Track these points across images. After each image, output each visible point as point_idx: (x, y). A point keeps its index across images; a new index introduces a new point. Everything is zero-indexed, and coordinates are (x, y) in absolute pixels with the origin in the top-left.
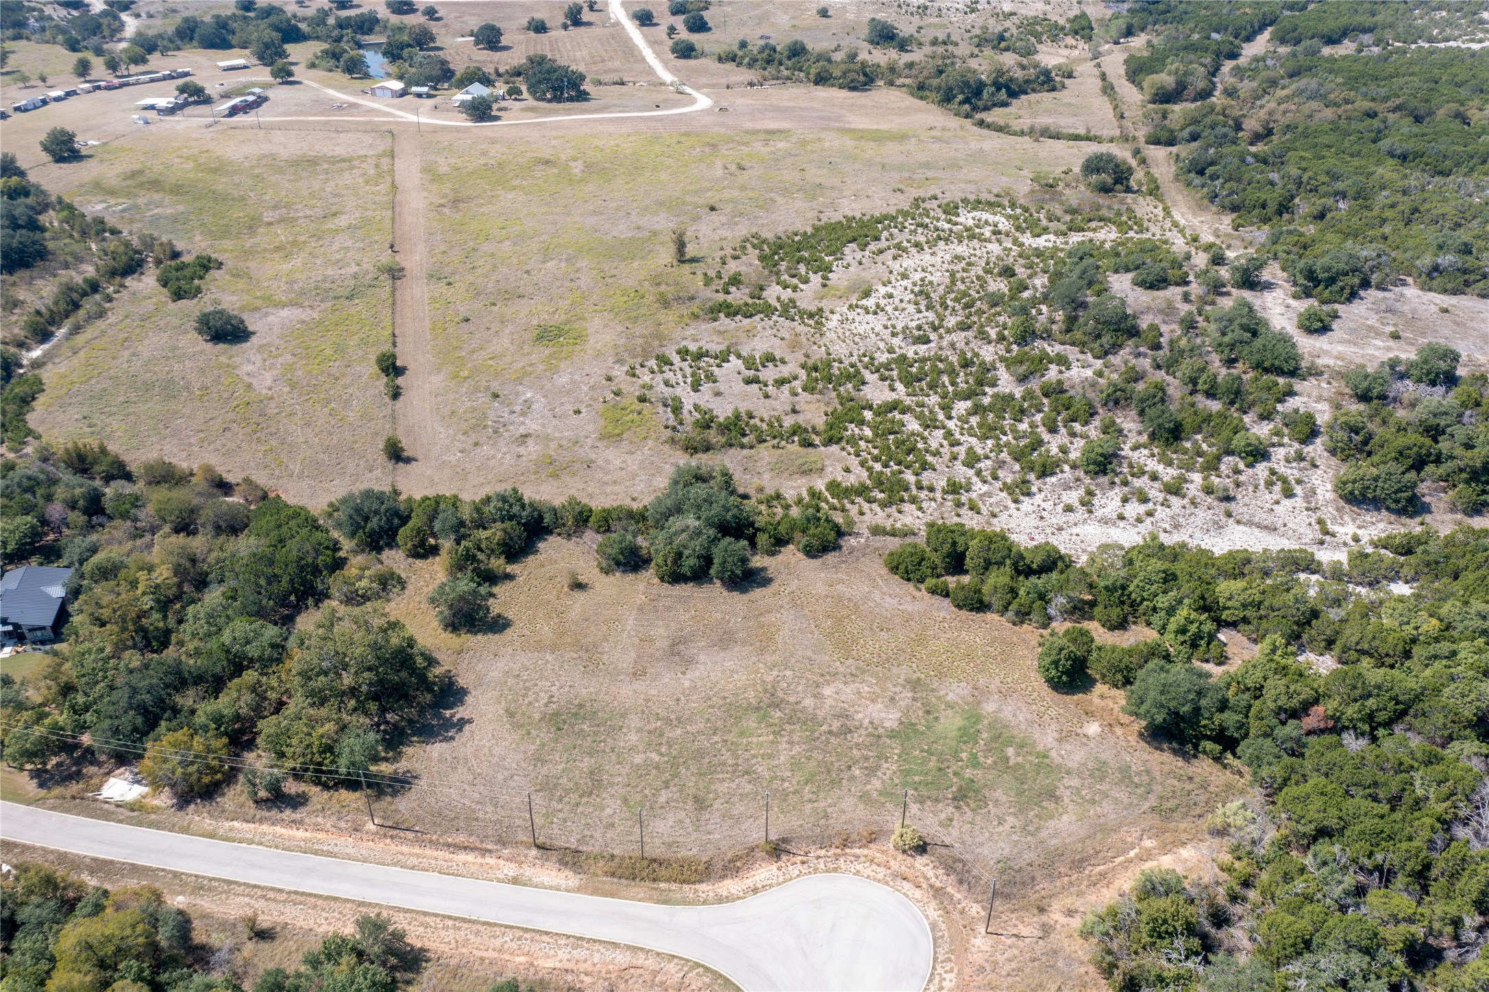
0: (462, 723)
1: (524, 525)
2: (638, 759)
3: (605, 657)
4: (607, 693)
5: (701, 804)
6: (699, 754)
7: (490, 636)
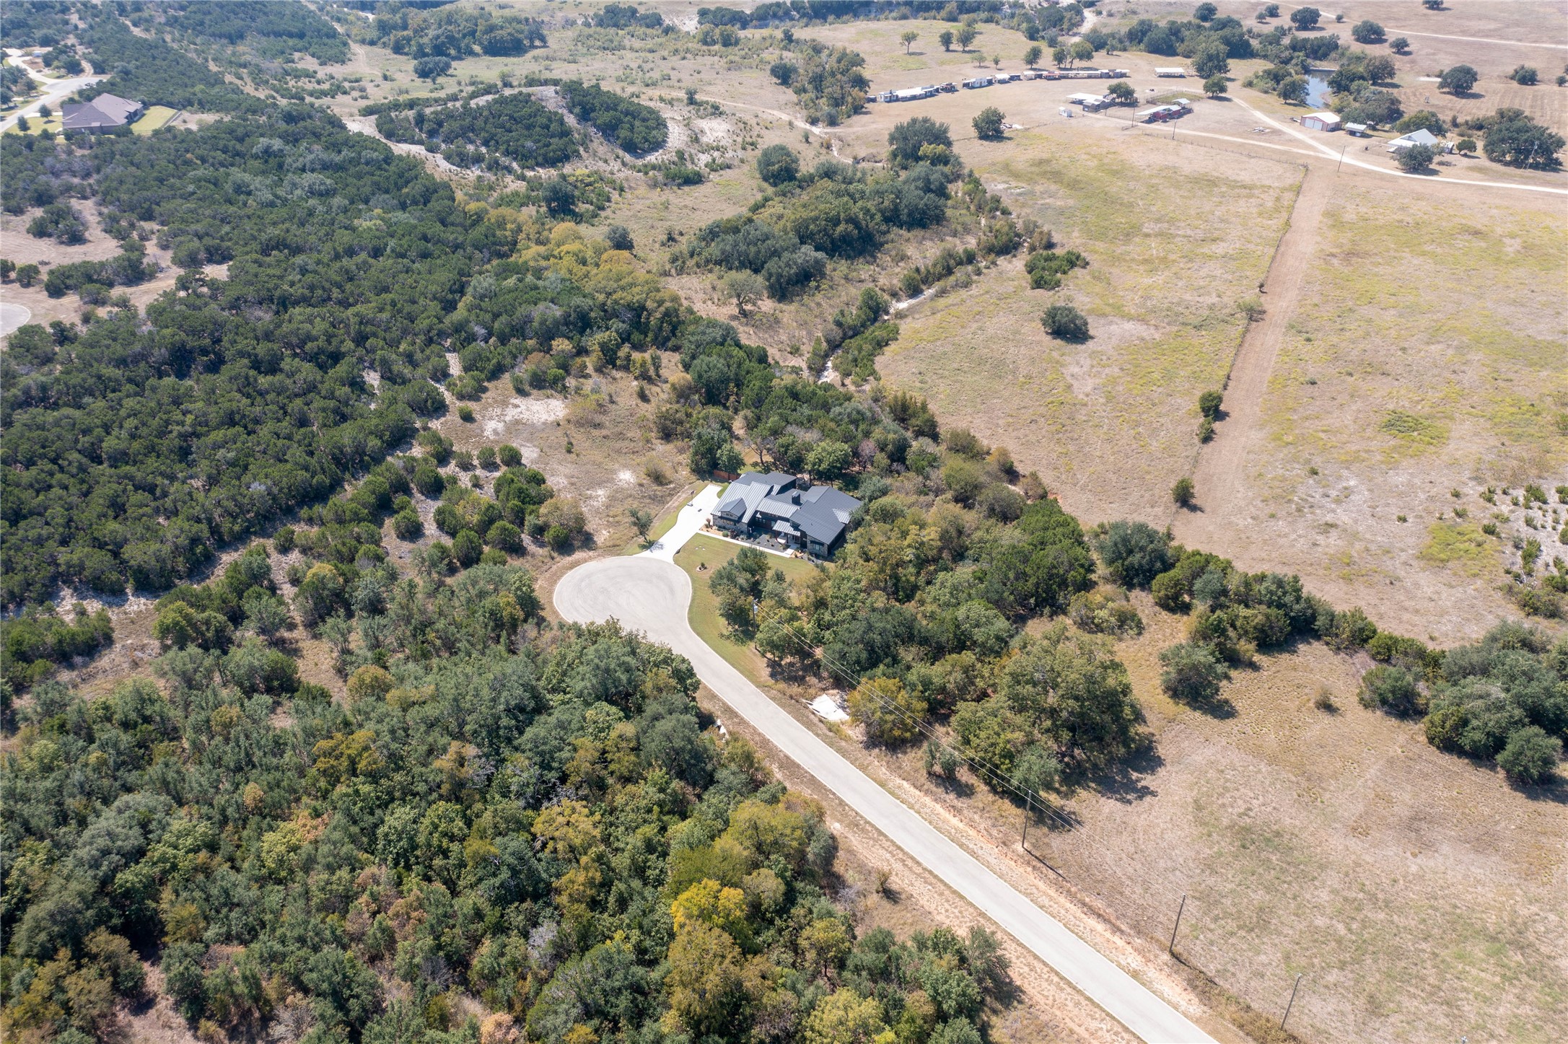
0: (1144, 792)
1: (1292, 618)
2: (1320, 922)
3: (1327, 795)
4: (1312, 834)
5: (1375, 1008)
6: (1397, 953)
7: (1209, 718)
